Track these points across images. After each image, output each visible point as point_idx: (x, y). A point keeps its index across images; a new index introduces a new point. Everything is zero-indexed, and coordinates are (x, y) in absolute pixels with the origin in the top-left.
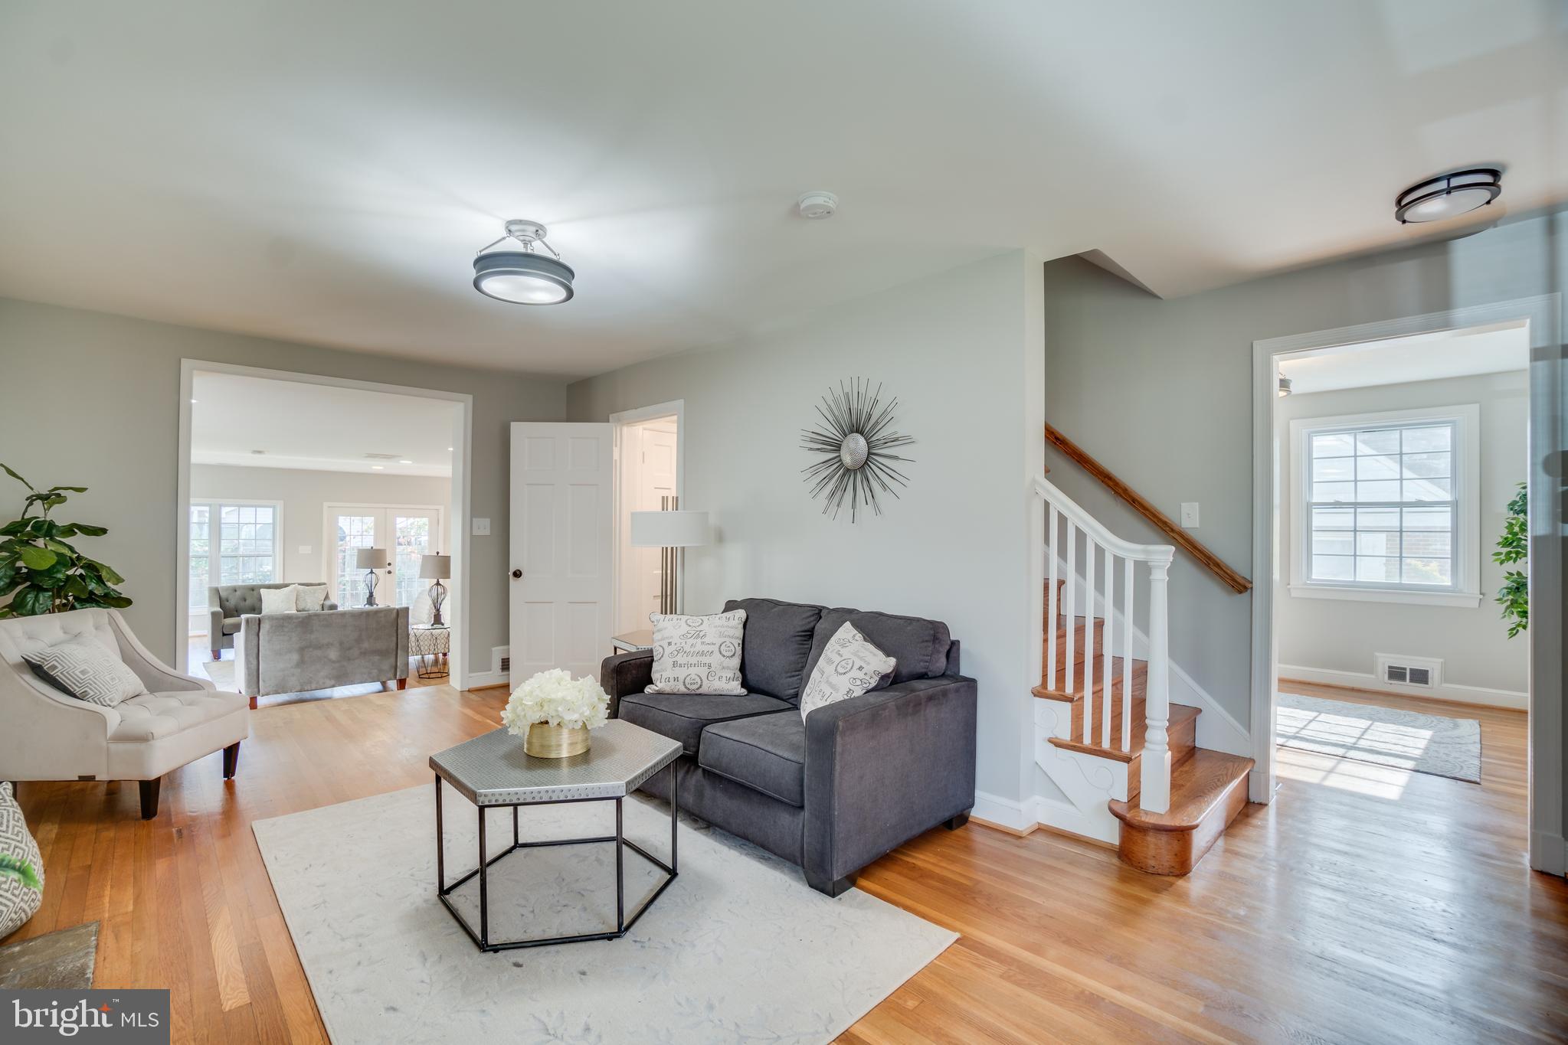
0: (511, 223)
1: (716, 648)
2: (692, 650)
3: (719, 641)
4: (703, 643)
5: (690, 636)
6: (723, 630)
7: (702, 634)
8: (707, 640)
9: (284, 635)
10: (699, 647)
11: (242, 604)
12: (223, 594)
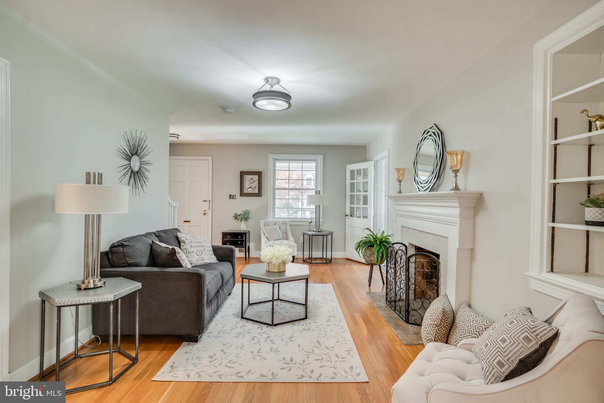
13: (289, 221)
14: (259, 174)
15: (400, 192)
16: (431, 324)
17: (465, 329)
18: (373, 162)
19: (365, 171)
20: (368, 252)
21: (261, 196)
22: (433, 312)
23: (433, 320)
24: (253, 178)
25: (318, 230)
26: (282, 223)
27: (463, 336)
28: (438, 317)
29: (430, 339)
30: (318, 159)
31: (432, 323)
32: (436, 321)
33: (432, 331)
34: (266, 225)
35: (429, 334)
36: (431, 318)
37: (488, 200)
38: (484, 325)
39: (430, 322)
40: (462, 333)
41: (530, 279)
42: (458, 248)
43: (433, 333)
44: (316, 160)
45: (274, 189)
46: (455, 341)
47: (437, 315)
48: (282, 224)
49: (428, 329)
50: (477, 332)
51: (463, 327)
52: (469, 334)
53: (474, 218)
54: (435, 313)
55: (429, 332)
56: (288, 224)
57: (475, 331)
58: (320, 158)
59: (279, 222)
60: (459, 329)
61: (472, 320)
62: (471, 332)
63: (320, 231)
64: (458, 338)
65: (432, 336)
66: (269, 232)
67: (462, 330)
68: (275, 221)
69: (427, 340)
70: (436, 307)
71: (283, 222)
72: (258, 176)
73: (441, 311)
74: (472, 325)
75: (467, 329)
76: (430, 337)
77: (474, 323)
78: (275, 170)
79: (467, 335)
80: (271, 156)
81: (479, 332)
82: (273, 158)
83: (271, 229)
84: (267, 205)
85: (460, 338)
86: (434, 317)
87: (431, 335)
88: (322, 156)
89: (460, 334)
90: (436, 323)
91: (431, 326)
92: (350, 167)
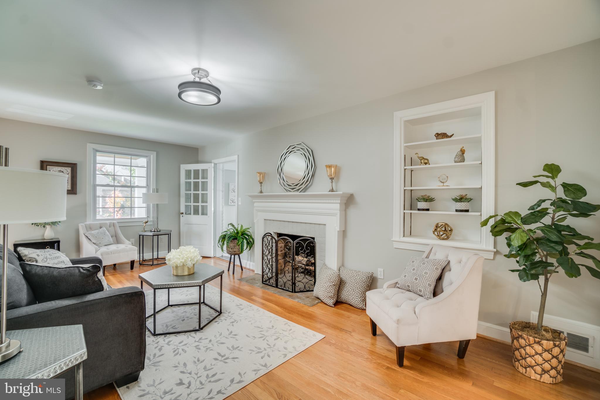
13: (118, 222)
14: (73, 167)
15: (261, 192)
16: (330, 286)
17: (353, 282)
18: (213, 164)
19: (205, 171)
20: (232, 245)
21: (75, 193)
22: (331, 277)
23: (331, 282)
24: (62, 170)
25: (157, 230)
26: (108, 225)
27: (353, 287)
28: (335, 279)
29: (330, 296)
30: (151, 156)
31: (331, 284)
32: (334, 282)
33: (331, 290)
34: (89, 228)
35: (329, 293)
36: (330, 281)
37: (358, 198)
38: (365, 276)
39: (329, 284)
40: (352, 285)
41: (394, 243)
42: (339, 230)
43: (332, 291)
44: (147, 157)
45: (95, 186)
46: (347, 292)
47: (334, 278)
48: (110, 226)
49: (328, 289)
50: (361, 281)
51: (351, 281)
52: (357, 284)
53: (345, 210)
54: (332, 277)
55: (329, 291)
56: (117, 225)
57: (360, 281)
58: (153, 156)
59: (106, 224)
60: (348, 283)
61: (355, 275)
62: (357, 282)
63: (158, 230)
64: (349, 289)
65: (332, 293)
66: (96, 237)
67: (351, 283)
68: (100, 224)
69: (328, 298)
70: (332, 272)
71: (110, 223)
72: (70, 168)
73: (338, 274)
74: (357, 278)
75: (355, 282)
76: (330, 295)
77: (358, 277)
78: (95, 163)
79: (356, 285)
80: (90, 147)
81: (363, 281)
82: (93, 149)
83: (98, 233)
84: (85, 205)
85: (351, 289)
86: (332, 280)
87: (330, 293)
88: (155, 153)
89: (350, 286)
90: (334, 283)
91: (330, 287)
92: (184, 167)
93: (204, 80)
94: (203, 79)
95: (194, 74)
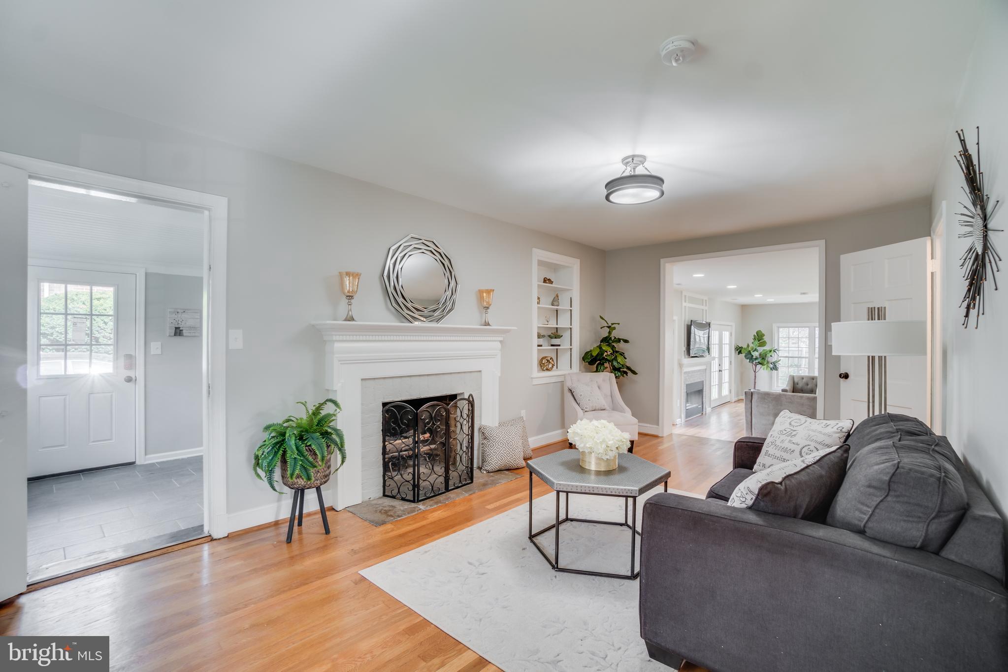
0: (623, 160)
1: (798, 449)
2: (780, 445)
3: (803, 443)
4: (790, 441)
5: (785, 432)
6: (812, 433)
7: (794, 433)
8: (794, 440)
9: (765, 404)
10: (786, 445)
11: (806, 387)
12: (796, 380)
93: (640, 170)
94: (638, 168)
95: (626, 164)
